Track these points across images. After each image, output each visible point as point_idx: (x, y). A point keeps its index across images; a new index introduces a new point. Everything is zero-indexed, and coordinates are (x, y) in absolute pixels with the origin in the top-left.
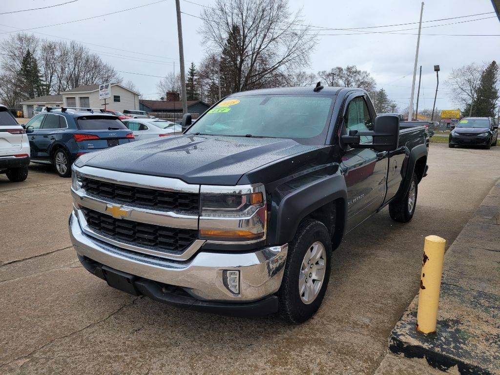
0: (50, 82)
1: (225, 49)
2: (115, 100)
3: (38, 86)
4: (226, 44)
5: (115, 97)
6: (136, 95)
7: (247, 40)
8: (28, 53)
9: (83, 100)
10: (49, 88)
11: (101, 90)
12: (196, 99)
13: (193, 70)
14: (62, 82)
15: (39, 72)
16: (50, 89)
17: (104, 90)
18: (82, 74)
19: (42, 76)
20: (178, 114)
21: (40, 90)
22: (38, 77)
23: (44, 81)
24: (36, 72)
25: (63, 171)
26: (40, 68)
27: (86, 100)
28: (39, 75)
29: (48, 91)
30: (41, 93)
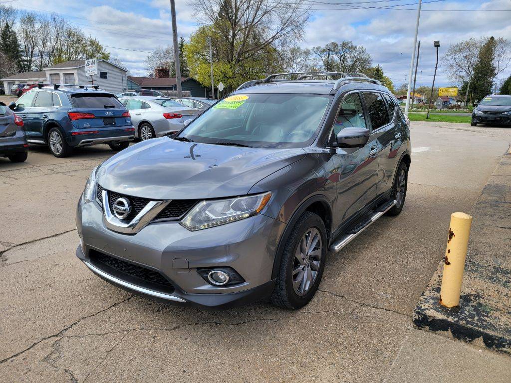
0: (31, 58)
1: (216, 23)
2: (102, 77)
3: (19, 62)
4: (217, 17)
5: (102, 73)
6: (123, 71)
7: (239, 13)
8: (7, 27)
9: (67, 77)
10: (30, 64)
11: (87, 66)
12: (187, 76)
13: (182, 45)
14: (43, 57)
15: (19, 46)
16: (32, 65)
17: (90, 66)
18: (64, 49)
19: (22, 51)
20: (169, 91)
21: (21, 65)
22: (18, 51)
23: (25, 57)
24: (17, 47)
25: (58, 152)
26: (20, 43)
27: (71, 77)
28: (20, 49)
29: (29, 67)
30: (22, 69)
